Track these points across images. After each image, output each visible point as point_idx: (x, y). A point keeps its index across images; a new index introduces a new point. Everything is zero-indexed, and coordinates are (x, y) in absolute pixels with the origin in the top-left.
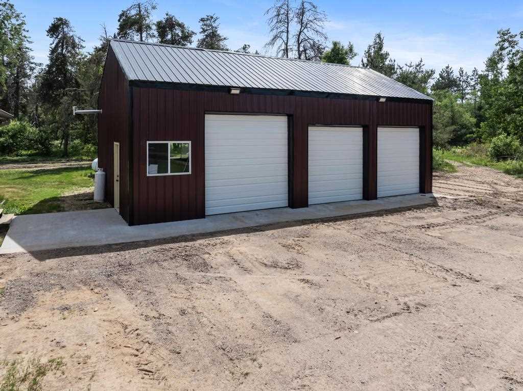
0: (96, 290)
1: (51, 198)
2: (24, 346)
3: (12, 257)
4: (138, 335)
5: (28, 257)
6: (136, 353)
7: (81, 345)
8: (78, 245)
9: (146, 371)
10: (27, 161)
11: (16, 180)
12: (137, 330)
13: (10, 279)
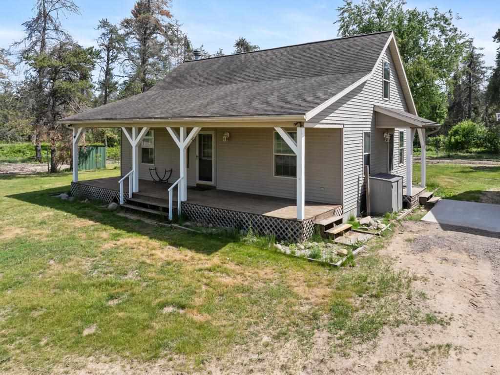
0: (471, 257)
1: (475, 191)
2: (413, 266)
3: (429, 223)
4: (483, 288)
5: (438, 226)
6: (474, 295)
7: (443, 278)
8: (476, 228)
9: (474, 304)
10: (474, 158)
11: (457, 173)
12: (484, 285)
13: (422, 235)
